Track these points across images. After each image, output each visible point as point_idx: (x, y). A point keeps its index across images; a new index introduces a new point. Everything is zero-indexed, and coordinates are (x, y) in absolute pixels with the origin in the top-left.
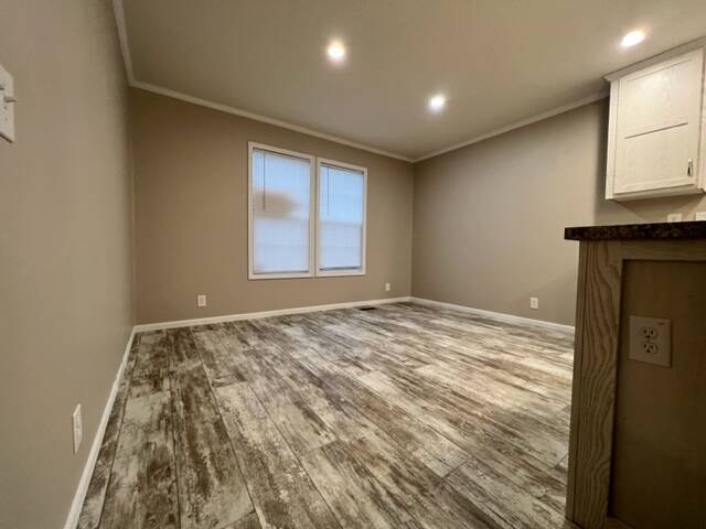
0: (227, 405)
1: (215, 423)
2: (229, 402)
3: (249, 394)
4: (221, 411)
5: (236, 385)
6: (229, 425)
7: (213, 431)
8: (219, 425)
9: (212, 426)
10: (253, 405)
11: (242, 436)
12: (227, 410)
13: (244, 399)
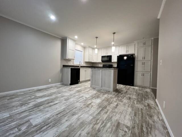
0: (130, 118)
1: (136, 116)
2: (129, 118)
3: (122, 117)
4: (133, 118)
5: (123, 123)
6: (133, 114)
7: (137, 115)
8: (135, 115)
9: (137, 116)
10: (124, 113)
11: (132, 110)
12: (131, 117)
13: (125, 116)
